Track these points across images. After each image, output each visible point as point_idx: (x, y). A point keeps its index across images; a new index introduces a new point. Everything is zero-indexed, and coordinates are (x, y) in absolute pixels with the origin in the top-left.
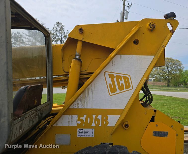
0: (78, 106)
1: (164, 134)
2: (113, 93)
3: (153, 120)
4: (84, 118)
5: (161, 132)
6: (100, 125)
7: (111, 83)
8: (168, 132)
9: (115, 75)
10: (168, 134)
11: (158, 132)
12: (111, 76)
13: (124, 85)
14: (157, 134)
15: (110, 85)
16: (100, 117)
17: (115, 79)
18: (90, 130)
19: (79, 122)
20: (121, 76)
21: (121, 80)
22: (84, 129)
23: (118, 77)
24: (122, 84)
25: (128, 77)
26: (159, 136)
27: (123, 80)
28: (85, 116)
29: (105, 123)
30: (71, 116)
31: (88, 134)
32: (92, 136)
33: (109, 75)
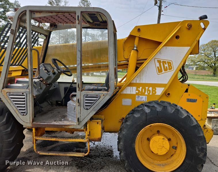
0: (136, 81)
1: (194, 101)
2: (160, 73)
3: (187, 91)
4: (140, 89)
5: (192, 99)
6: (151, 94)
8: (197, 99)
9: (162, 61)
10: (196, 101)
11: (190, 99)
12: (159, 62)
13: (168, 68)
14: (189, 100)
15: (158, 67)
16: (151, 89)
17: (162, 64)
18: (144, 97)
19: (137, 92)
20: (166, 61)
21: (166, 64)
22: (140, 96)
23: (164, 62)
24: (166, 67)
25: (171, 62)
26: (190, 102)
27: (167, 64)
29: (154, 92)
30: (132, 87)
31: (142, 99)
32: (146, 100)
33: (158, 60)
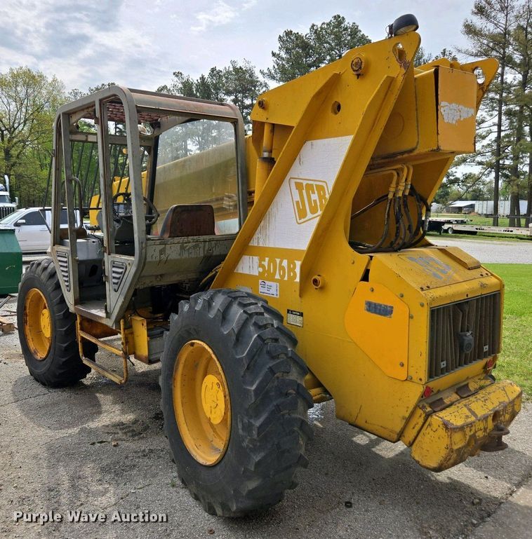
0: (258, 243)
1: (385, 311)
2: (303, 220)
3: (365, 278)
4: (266, 263)
5: (381, 305)
6: (286, 279)
7: (299, 199)
8: (392, 307)
9: (305, 183)
10: (392, 311)
11: (375, 304)
12: (299, 186)
13: (318, 204)
14: (373, 308)
15: (297, 202)
16: (285, 263)
17: (304, 191)
18: (274, 284)
19: (261, 270)
21: (314, 193)
22: (267, 283)
24: (315, 201)
25: (324, 185)
26: (375, 313)
27: (316, 192)
28: (267, 259)
29: (292, 274)
30: (251, 257)
31: (271, 292)
32: (277, 295)
33: (296, 183)
